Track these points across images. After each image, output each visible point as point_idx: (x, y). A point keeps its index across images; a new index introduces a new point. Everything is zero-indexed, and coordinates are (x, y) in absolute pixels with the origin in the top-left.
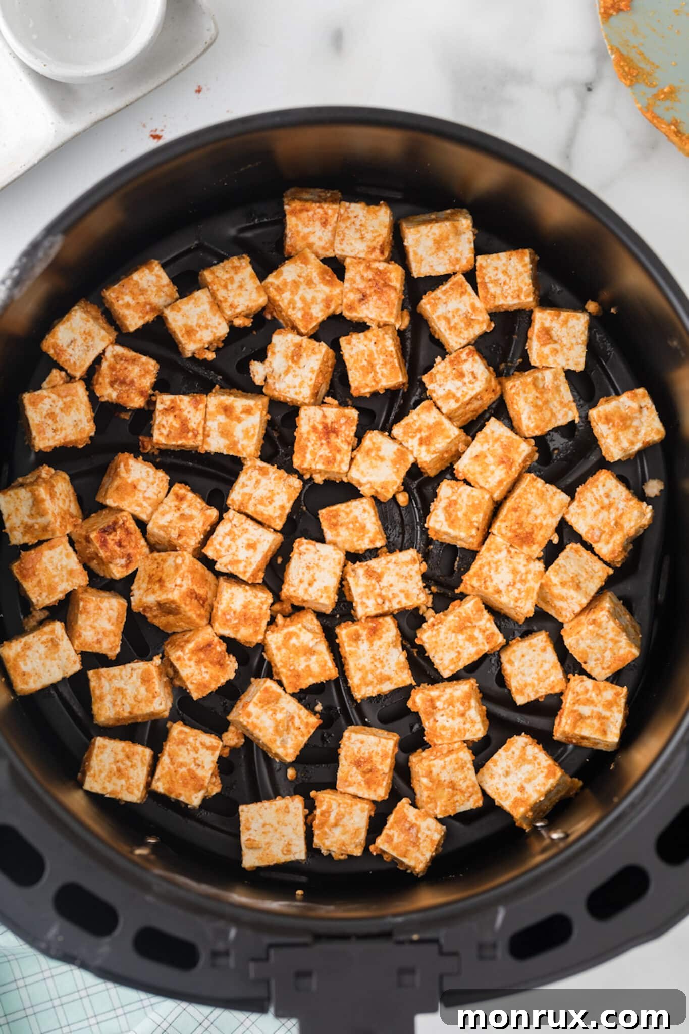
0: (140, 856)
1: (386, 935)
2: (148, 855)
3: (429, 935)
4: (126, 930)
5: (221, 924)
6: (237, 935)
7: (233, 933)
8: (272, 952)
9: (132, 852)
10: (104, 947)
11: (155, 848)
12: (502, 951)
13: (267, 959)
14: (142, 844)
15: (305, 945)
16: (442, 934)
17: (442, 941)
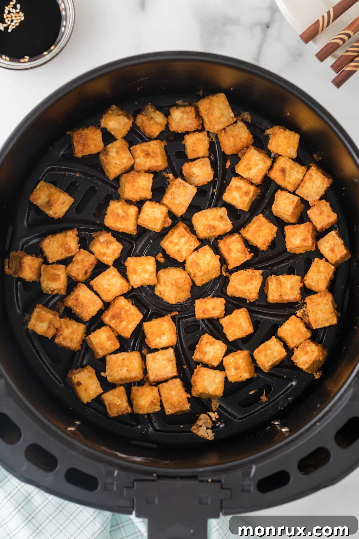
0: (71, 431)
1: (194, 477)
2: (75, 431)
3: (216, 478)
4: (61, 469)
5: (110, 468)
6: (118, 474)
7: (116, 472)
8: (135, 483)
9: (66, 429)
10: (49, 477)
11: (78, 427)
12: (253, 488)
13: (133, 487)
14: (72, 425)
15: (153, 481)
16: (223, 478)
17: (223, 481)
